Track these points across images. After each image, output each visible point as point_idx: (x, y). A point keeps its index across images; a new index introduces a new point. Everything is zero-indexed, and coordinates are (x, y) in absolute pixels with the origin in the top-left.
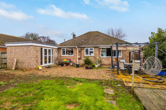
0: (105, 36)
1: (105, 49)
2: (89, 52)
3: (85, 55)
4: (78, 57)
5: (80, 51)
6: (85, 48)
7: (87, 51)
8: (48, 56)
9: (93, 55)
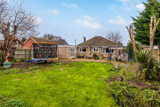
0: (106, 40)
1: (105, 48)
2: (96, 50)
3: (93, 52)
4: (89, 53)
5: (90, 50)
6: (93, 48)
7: (94, 50)
8: (73, 52)
9: (98, 52)
